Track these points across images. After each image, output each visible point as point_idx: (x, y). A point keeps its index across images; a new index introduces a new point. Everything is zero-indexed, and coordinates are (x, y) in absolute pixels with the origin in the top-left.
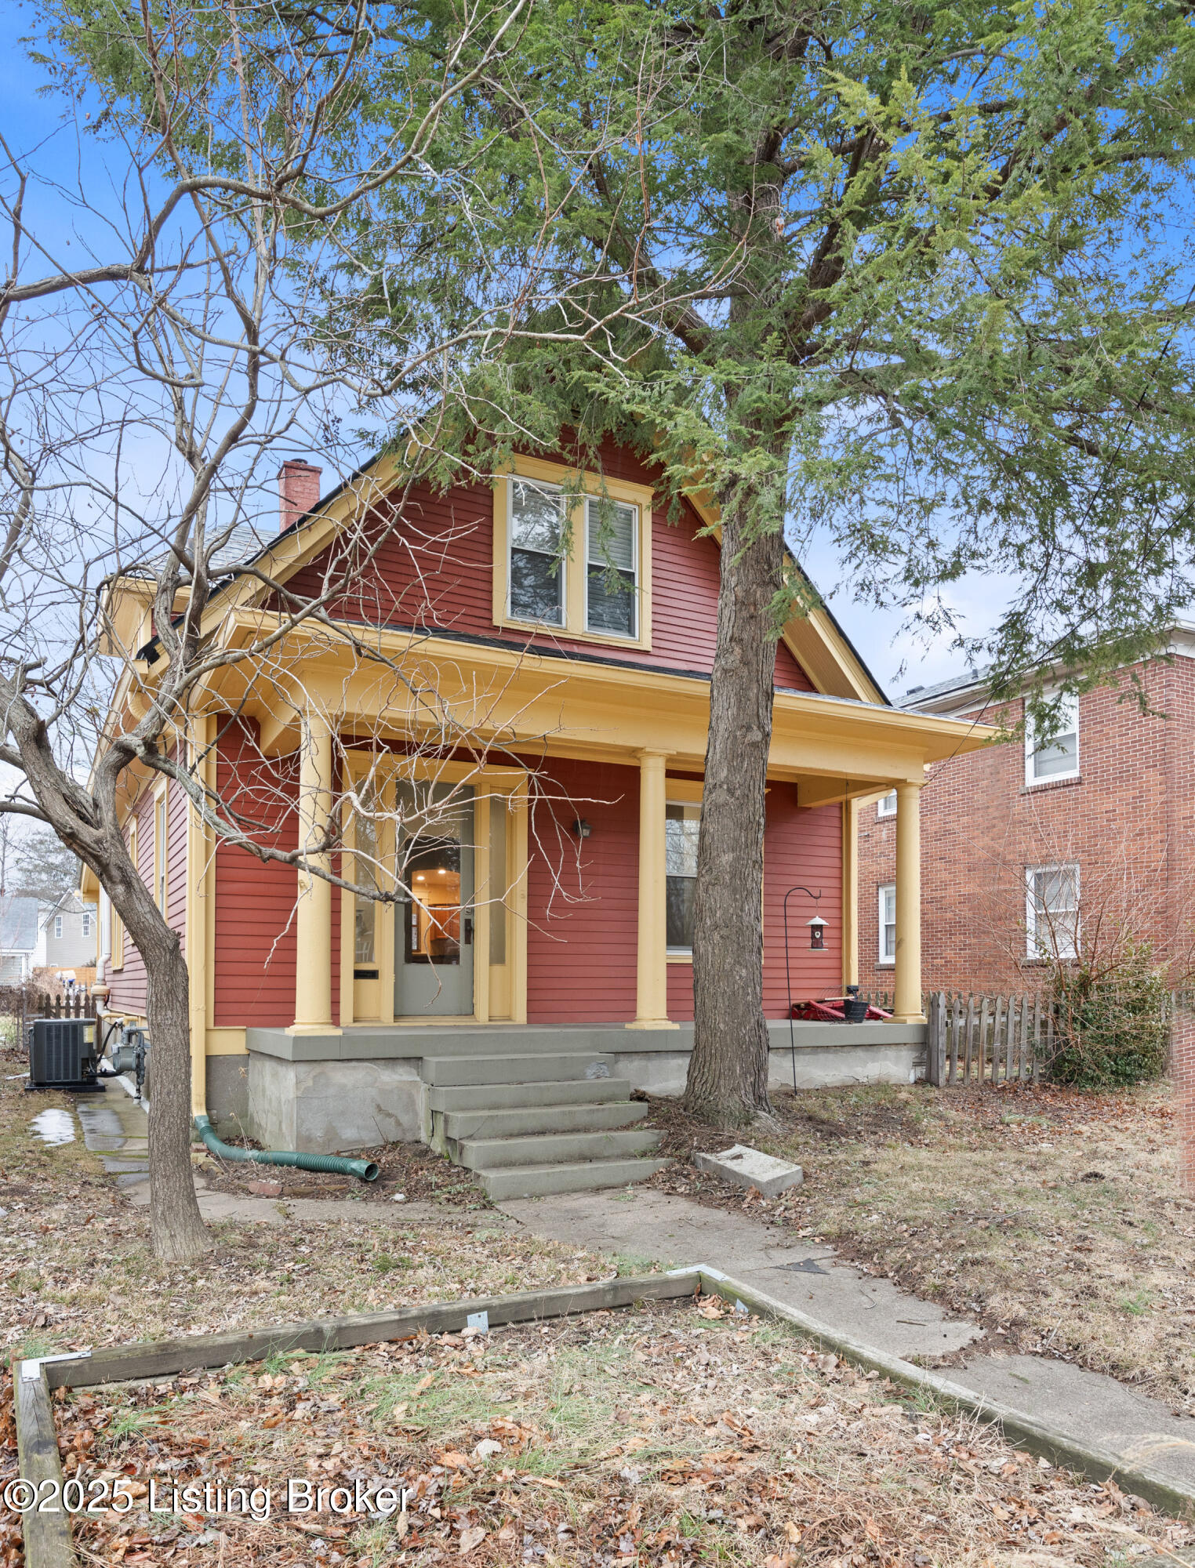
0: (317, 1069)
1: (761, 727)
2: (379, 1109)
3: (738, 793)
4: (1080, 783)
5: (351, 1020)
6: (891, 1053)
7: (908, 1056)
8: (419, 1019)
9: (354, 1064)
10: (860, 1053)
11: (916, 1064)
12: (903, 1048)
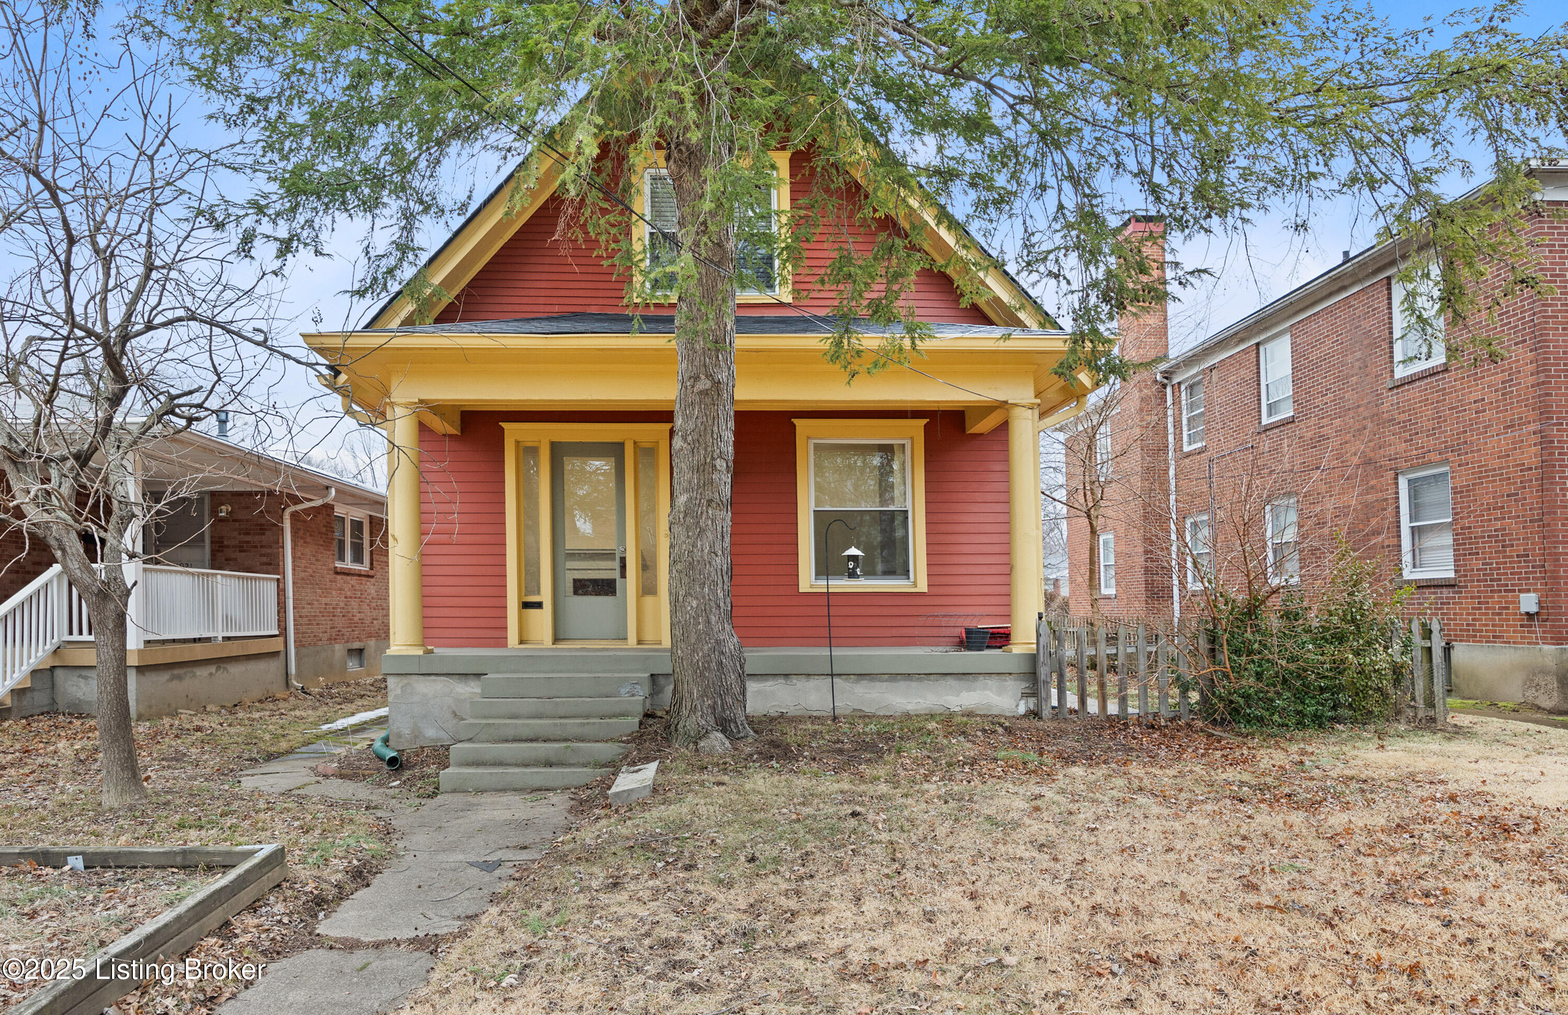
0: (405, 680)
1: (709, 376)
2: (455, 714)
3: (690, 438)
4: (1446, 370)
5: (517, 642)
6: (992, 682)
7: (1015, 687)
8: (578, 642)
9: (433, 678)
10: (951, 681)
11: (1025, 695)
12: (1008, 678)
